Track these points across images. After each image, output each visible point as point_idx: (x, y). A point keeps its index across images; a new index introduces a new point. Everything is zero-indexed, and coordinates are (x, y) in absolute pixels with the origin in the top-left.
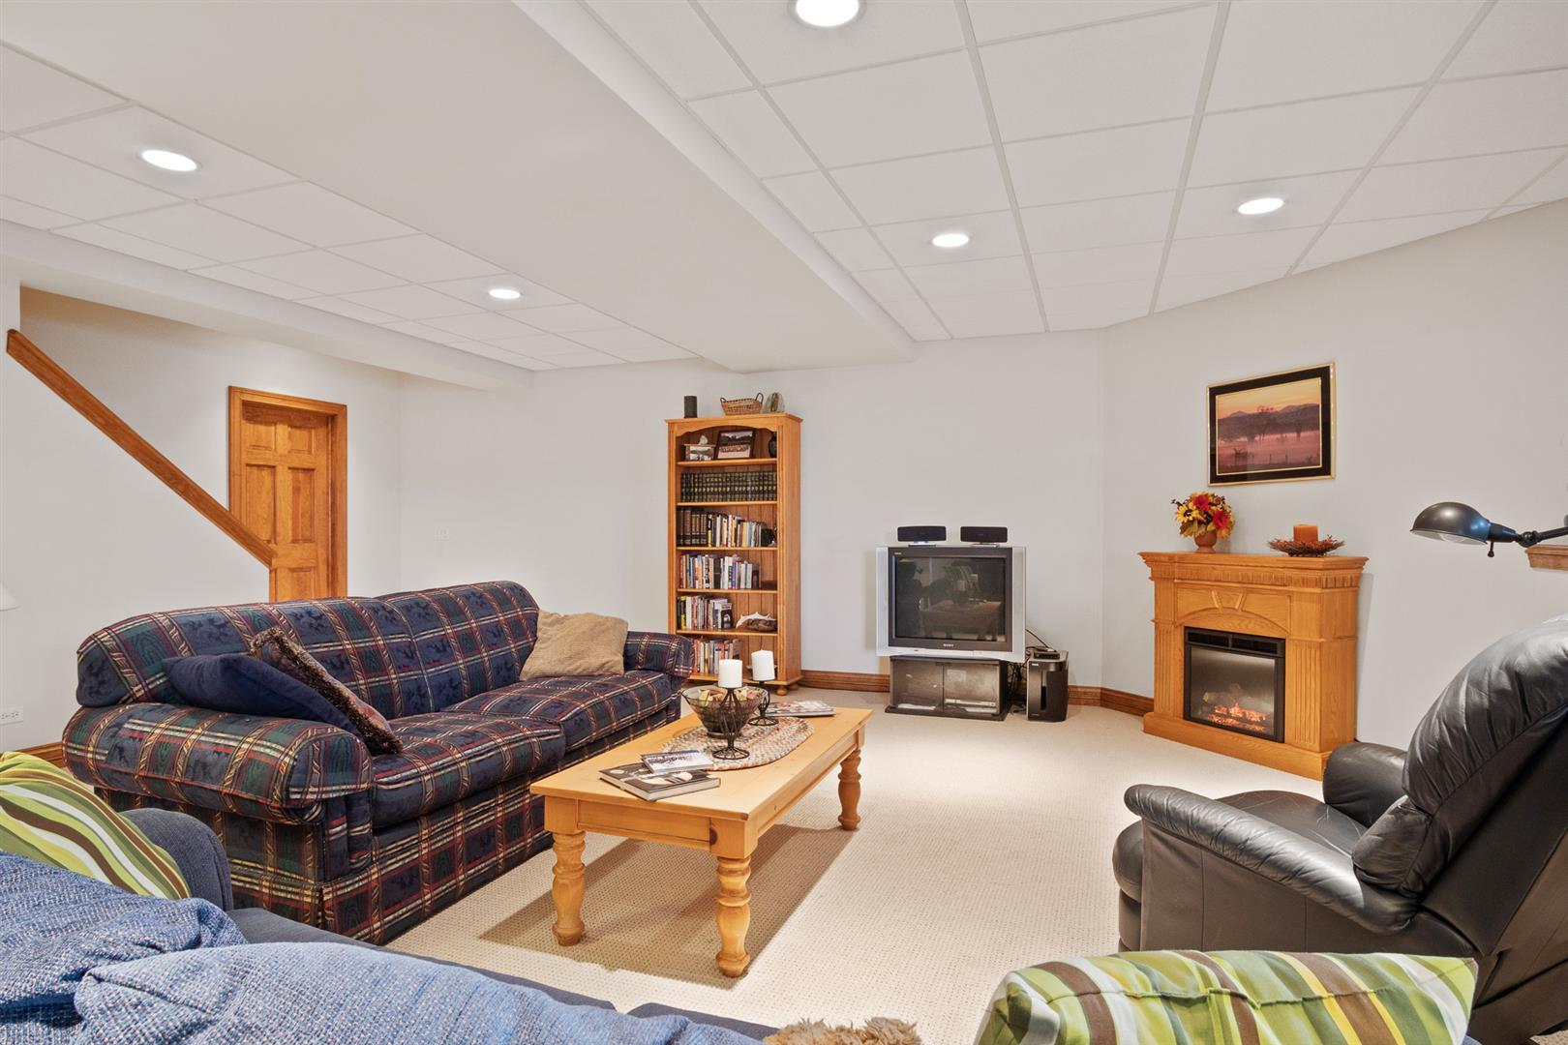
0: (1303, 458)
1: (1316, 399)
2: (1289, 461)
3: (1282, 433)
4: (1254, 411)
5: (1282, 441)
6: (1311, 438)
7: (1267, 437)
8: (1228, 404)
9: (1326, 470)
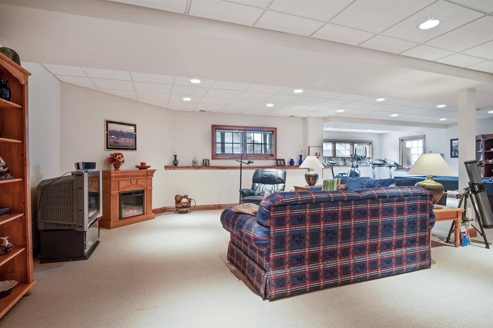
0: (131, 145)
1: (133, 132)
2: (127, 146)
3: (126, 138)
4: (119, 130)
5: (126, 140)
6: (132, 141)
7: (122, 138)
8: (112, 127)
9: (135, 149)
